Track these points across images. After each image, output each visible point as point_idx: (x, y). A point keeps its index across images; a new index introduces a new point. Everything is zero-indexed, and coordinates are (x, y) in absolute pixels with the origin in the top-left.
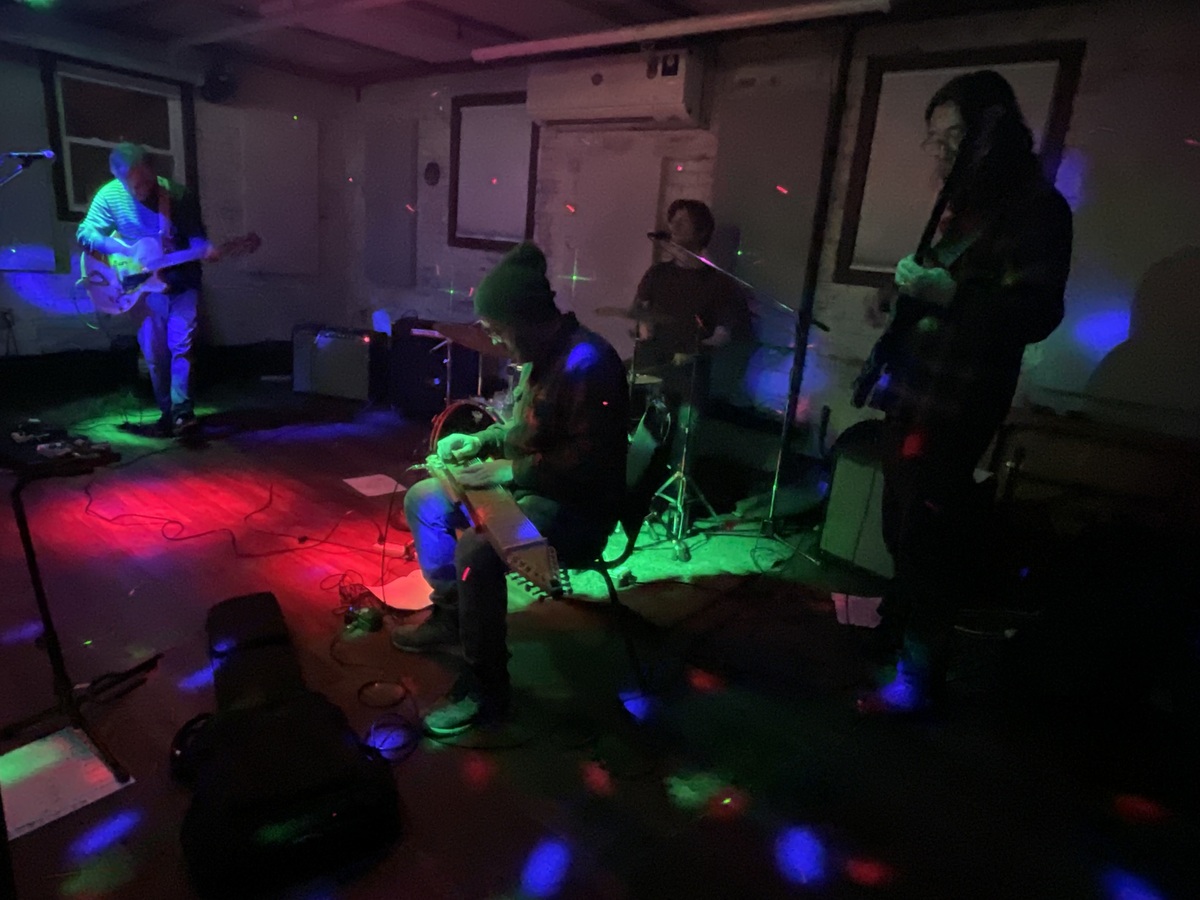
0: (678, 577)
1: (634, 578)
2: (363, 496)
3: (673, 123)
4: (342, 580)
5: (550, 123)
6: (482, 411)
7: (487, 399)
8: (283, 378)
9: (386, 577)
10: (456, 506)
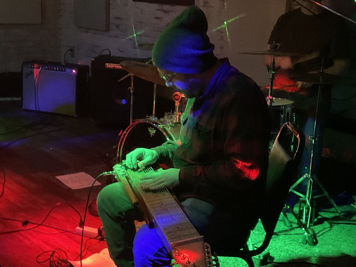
2: (70, 189)
4: (52, 256)
6: (155, 128)
7: (159, 118)
8: (15, 99)
9: (83, 254)
10: (136, 204)
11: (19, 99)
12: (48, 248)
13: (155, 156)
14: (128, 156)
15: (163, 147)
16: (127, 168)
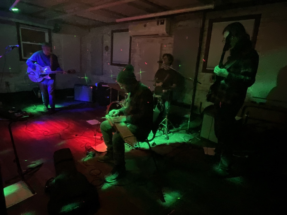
0: (166, 143)
1: (155, 144)
2: (91, 124)
3: (163, 35)
4: (85, 145)
5: (134, 36)
6: (119, 104)
7: (120, 101)
8: (72, 97)
9: (96, 144)
10: (113, 127)
11: (73, 97)
12: (84, 143)
13: (118, 112)
14: (110, 112)
15: (121, 109)
16: (110, 116)
